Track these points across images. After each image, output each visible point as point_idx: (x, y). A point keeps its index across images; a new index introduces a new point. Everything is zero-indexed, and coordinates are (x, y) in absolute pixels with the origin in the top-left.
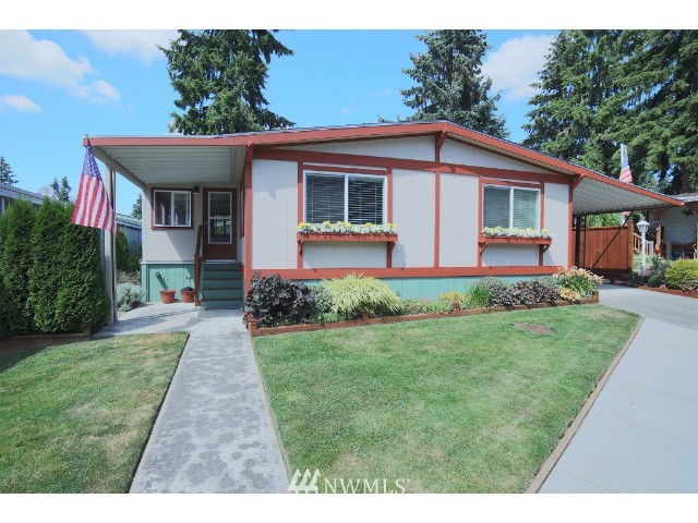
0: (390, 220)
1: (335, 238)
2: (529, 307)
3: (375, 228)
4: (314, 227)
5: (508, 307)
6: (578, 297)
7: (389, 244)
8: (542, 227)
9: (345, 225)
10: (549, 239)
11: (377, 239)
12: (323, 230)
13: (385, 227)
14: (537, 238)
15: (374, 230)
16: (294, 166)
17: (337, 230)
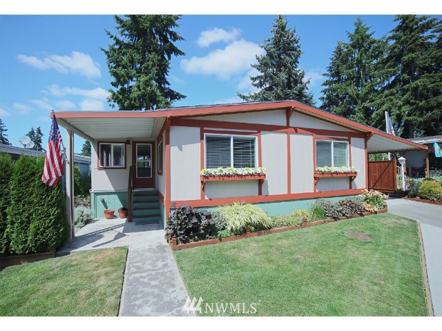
0: (260, 165)
1: (226, 178)
2: (348, 218)
3: (251, 171)
4: (212, 171)
5: (336, 219)
6: (376, 209)
7: (260, 181)
8: (351, 166)
9: (231, 170)
10: (356, 173)
11: (253, 178)
12: (218, 174)
13: (258, 170)
14: (348, 173)
15: (251, 172)
16: (198, 130)
17: (227, 173)
